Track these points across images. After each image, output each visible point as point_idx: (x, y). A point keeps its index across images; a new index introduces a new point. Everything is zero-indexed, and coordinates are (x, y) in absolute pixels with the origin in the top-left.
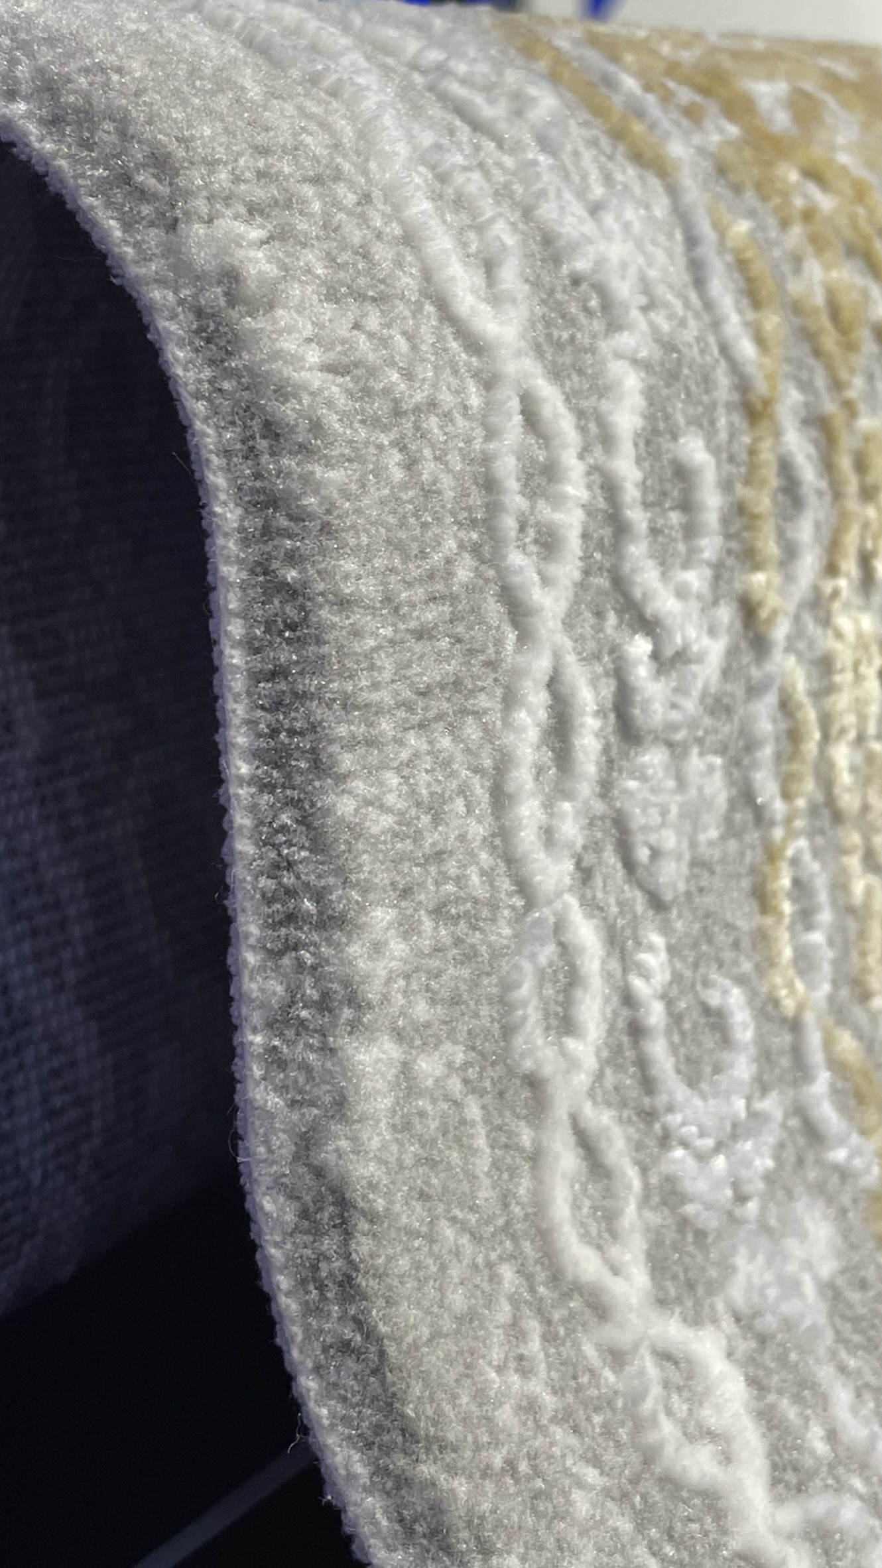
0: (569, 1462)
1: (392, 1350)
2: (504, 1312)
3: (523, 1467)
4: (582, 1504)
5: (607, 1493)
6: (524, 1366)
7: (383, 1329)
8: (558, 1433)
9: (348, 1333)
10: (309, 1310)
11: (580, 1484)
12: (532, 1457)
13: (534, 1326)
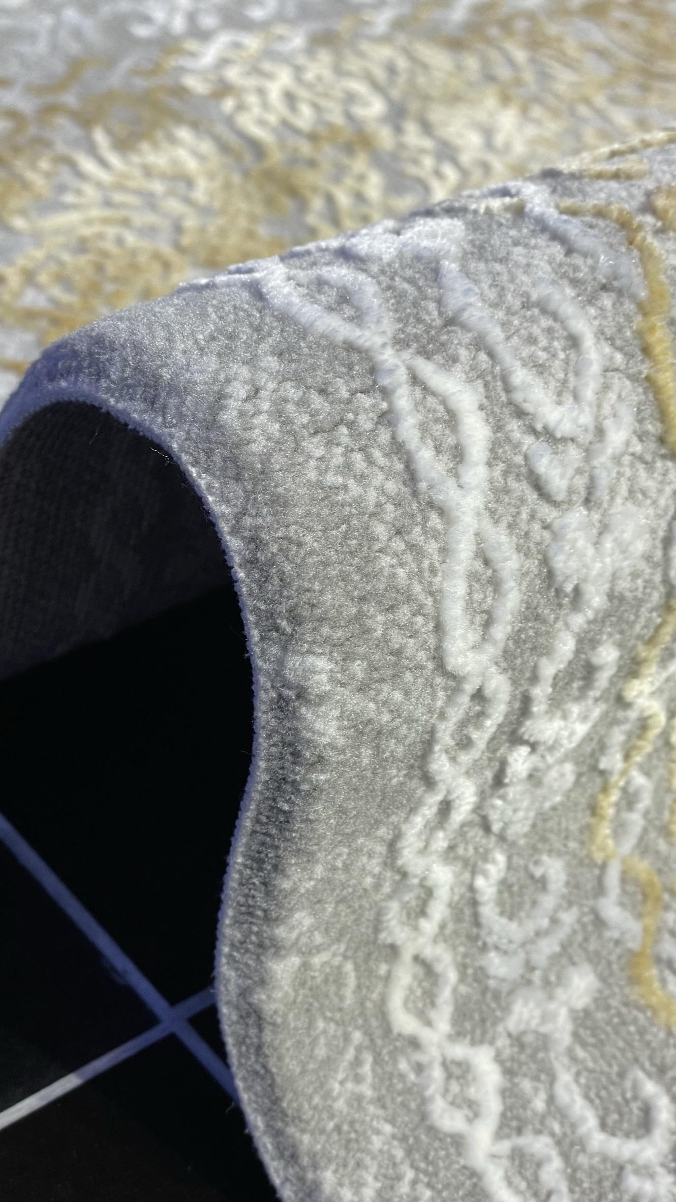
0: (375, 1123)
1: (278, 1080)
2: (350, 1054)
3: (345, 1127)
4: (377, 1142)
5: (394, 1137)
6: (358, 1079)
7: (274, 1070)
8: (372, 1109)
9: (258, 1067)
10: (241, 1055)
11: (378, 1132)
12: (352, 1123)
13: (368, 1058)
